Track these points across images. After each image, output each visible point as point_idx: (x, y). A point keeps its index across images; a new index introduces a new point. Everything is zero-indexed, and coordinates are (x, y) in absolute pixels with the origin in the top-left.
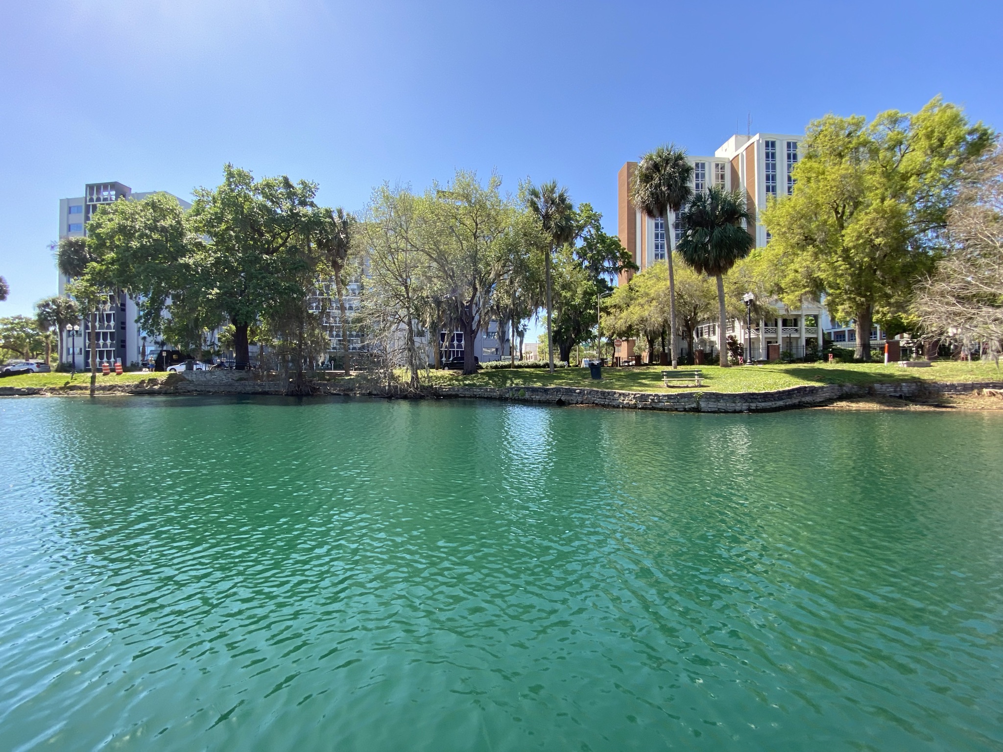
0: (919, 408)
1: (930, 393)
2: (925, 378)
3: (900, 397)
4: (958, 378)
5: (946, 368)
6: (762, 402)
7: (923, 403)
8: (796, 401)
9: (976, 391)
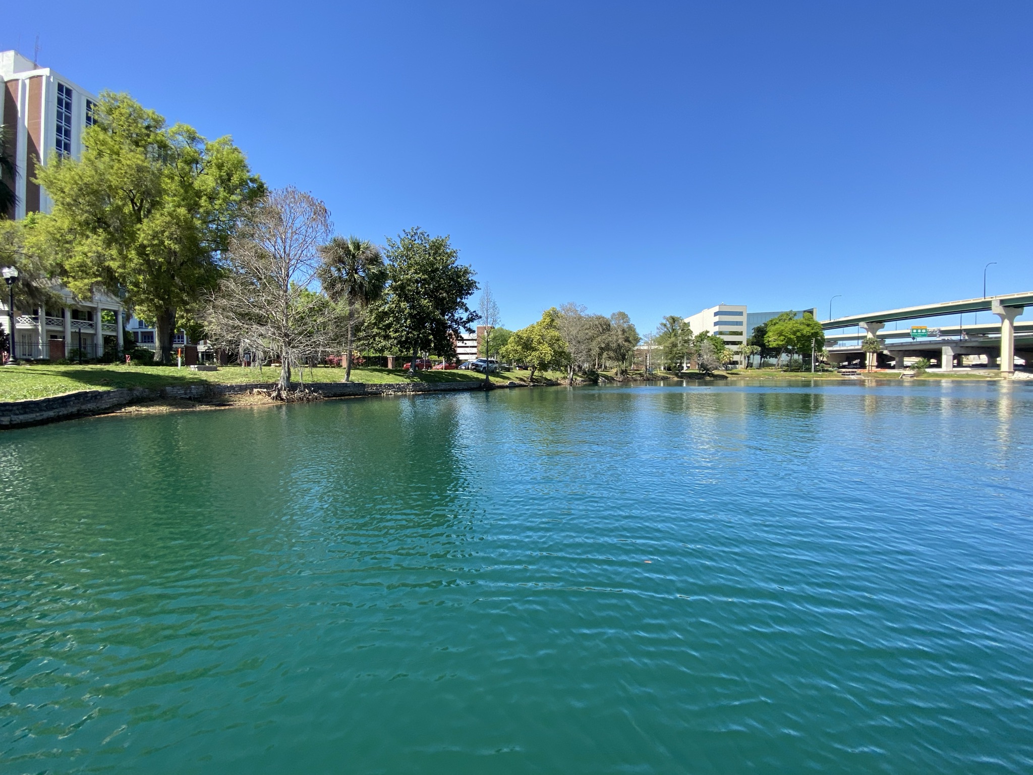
0: (204, 408)
1: (214, 394)
2: (212, 380)
3: (190, 399)
4: (236, 380)
5: (228, 372)
6: (21, 414)
7: (207, 404)
8: (74, 410)
9: (248, 391)
